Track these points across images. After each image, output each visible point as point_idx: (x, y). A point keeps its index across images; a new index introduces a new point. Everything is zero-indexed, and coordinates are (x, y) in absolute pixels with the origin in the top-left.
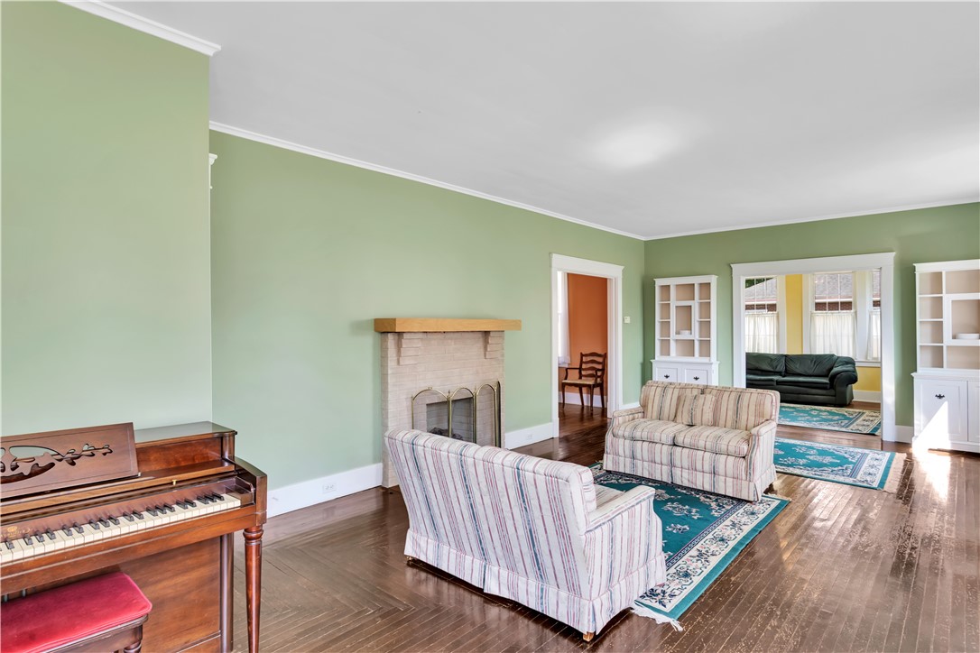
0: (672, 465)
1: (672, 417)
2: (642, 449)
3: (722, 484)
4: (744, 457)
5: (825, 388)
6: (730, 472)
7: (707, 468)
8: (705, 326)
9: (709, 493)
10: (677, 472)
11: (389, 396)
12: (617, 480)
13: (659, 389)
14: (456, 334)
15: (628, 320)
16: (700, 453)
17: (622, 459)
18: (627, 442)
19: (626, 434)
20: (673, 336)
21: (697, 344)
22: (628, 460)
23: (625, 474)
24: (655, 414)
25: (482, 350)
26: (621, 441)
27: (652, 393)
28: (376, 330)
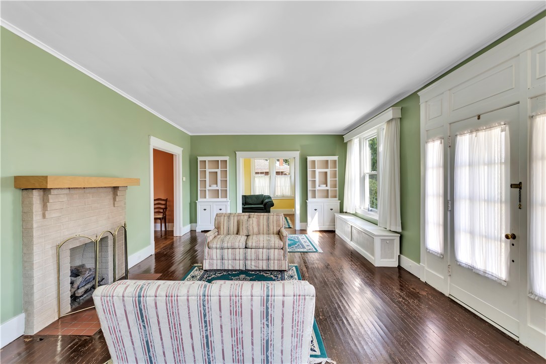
0: (246, 259)
1: (235, 232)
2: (228, 254)
3: (272, 265)
4: (282, 249)
5: (263, 210)
6: (276, 258)
7: (265, 257)
8: (225, 182)
9: (266, 271)
10: (248, 262)
11: (35, 248)
12: (215, 274)
13: (226, 218)
14: (93, 189)
15: (184, 179)
16: (261, 250)
17: (215, 261)
18: (218, 250)
19: (218, 246)
20: (208, 188)
21: (220, 191)
22: (219, 261)
23: (218, 270)
24: (225, 232)
25: (112, 201)
26: (215, 250)
27: (222, 220)
28: (16, 187)
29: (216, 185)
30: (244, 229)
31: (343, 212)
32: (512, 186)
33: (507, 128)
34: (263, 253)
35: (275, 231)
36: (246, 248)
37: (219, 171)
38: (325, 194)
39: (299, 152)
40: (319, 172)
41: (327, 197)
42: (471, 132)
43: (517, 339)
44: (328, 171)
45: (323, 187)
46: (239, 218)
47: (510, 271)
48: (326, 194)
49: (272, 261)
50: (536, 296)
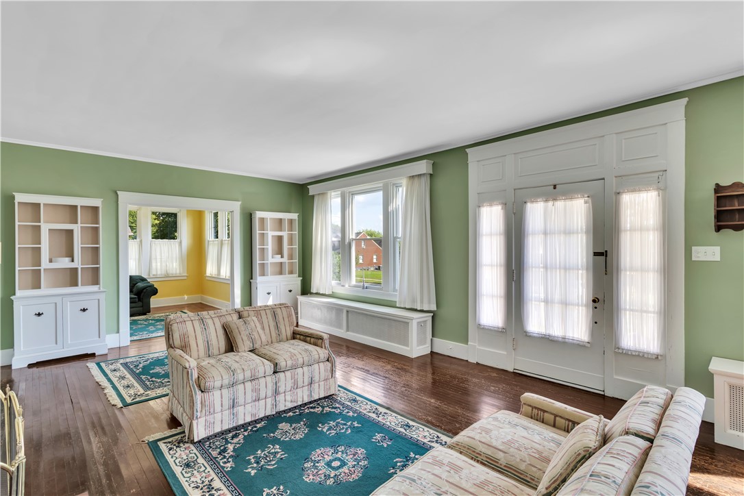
29: (67, 259)
30: (245, 338)
31: (311, 293)
32: (596, 254)
33: (590, 200)
34: (303, 374)
35: (289, 334)
36: (275, 372)
37: (76, 229)
38: (278, 269)
39: (240, 203)
40: (272, 236)
41: (281, 273)
42: (546, 201)
43: (602, 393)
44: (285, 234)
45: (278, 259)
46: (224, 320)
47: (593, 333)
48: (280, 269)
49: (317, 385)
50: (623, 349)
